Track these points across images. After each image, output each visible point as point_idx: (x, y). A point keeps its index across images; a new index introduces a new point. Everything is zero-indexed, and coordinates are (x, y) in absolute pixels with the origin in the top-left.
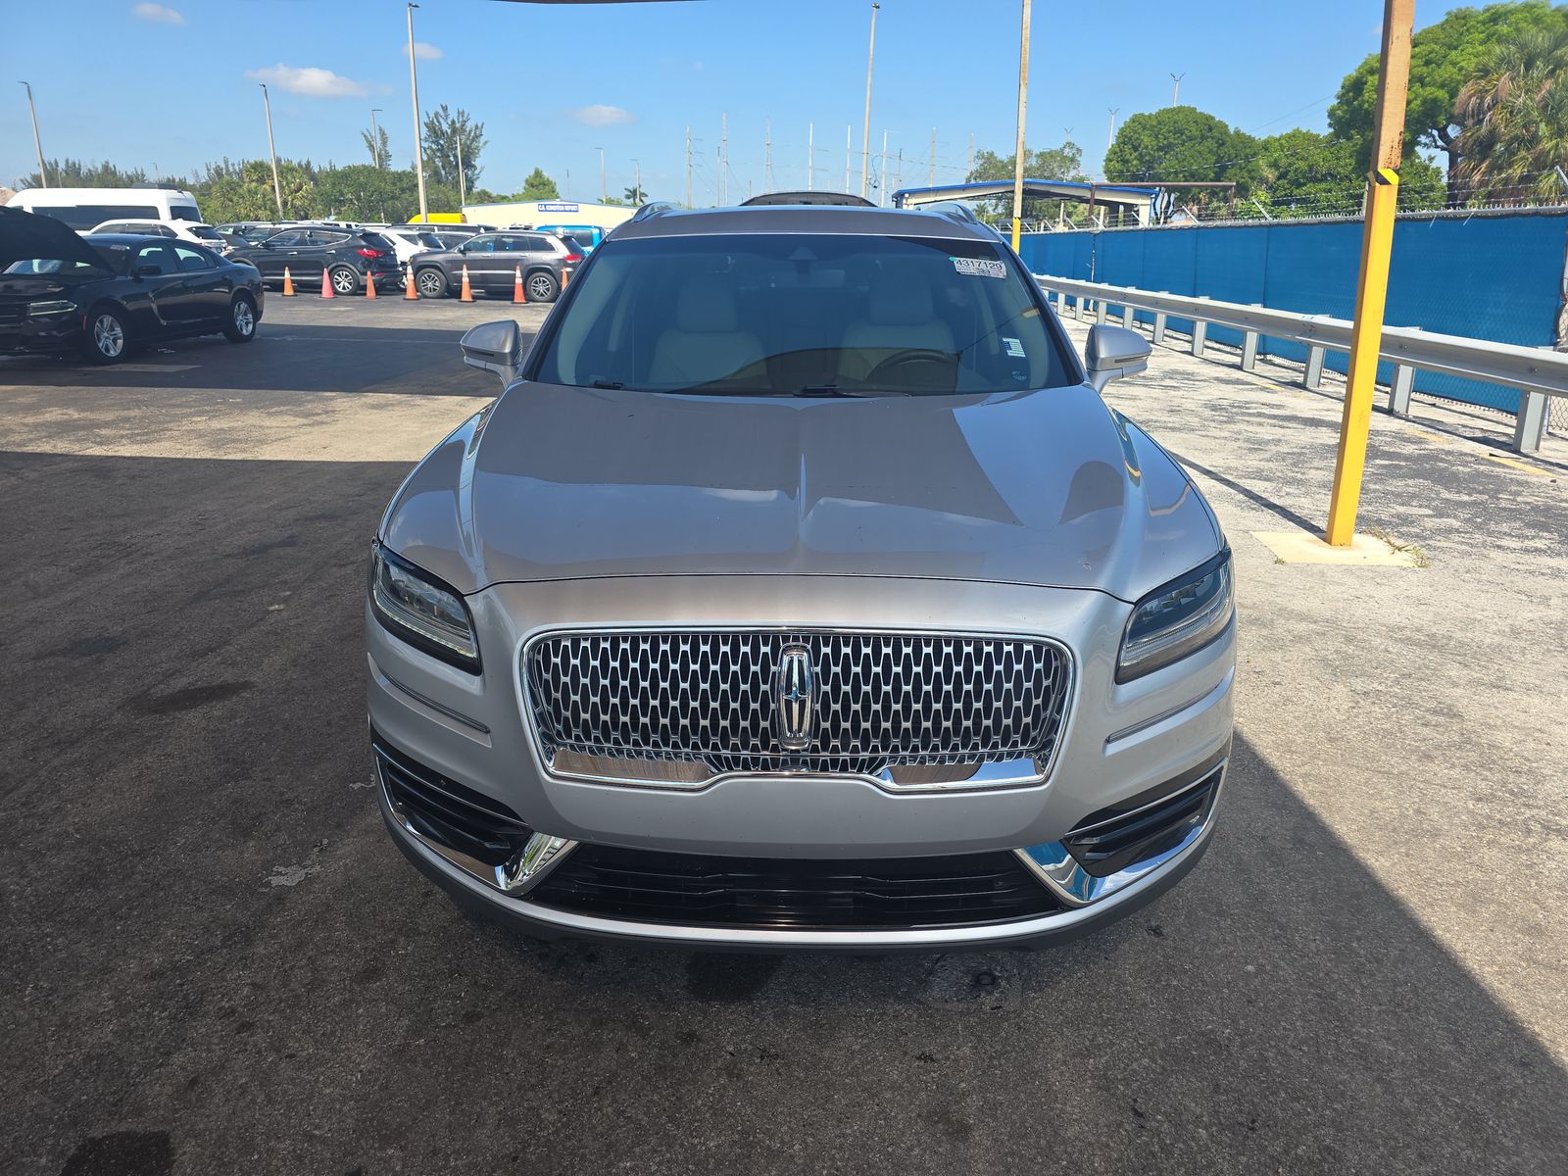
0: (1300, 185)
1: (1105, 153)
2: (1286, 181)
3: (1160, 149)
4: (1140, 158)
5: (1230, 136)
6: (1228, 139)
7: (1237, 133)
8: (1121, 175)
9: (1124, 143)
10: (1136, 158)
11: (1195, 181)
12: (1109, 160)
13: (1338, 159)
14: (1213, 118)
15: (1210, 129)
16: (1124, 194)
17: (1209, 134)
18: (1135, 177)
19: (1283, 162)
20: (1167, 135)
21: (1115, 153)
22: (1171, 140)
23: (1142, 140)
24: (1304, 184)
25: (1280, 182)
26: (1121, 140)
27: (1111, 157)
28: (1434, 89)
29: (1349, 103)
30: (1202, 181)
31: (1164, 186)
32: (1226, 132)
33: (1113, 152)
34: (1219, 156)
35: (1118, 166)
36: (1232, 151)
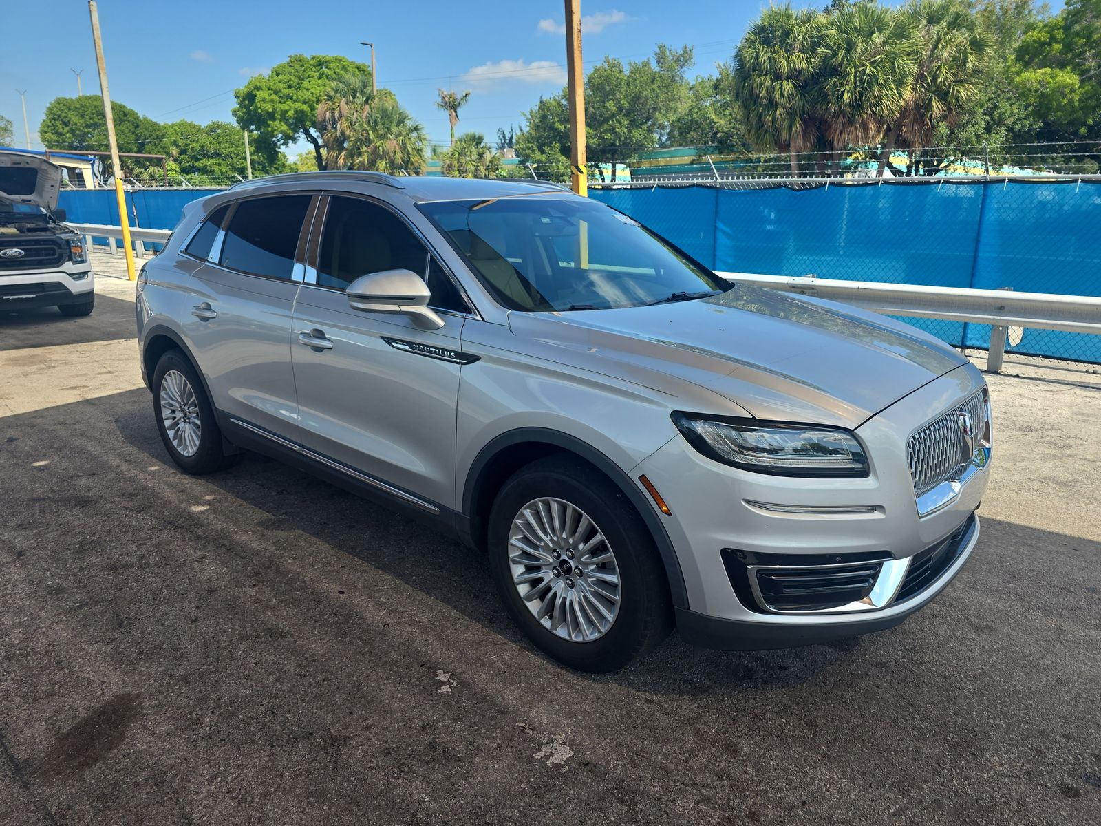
0: (198, 160)
1: (38, 127)
2: (187, 156)
3: (88, 126)
4: (72, 132)
5: (140, 121)
6: (140, 123)
7: (146, 119)
8: (59, 144)
9: (55, 120)
10: (68, 132)
11: (124, 152)
12: (43, 132)
13: (219, 143)
14: (125, 107)
15: (125, 115)
16: (67, 160)
17: (125, 118)
18: (71, 147)
19: (180, 143)
20: (92, 116)
21: (49, 127)
22: (96, 120)
23: (70, 119)
24: (201, 159)
25: (182, 157)
26: (50, 117)
27: (46, 129)
28: (300, 104)
29: (247, 108)
30: (129, 152)
31: (98, 155)
32: (138, 118)
33: (45, 125)
34: (137, 135)
35: (54, 137)
36: (146, 132)
